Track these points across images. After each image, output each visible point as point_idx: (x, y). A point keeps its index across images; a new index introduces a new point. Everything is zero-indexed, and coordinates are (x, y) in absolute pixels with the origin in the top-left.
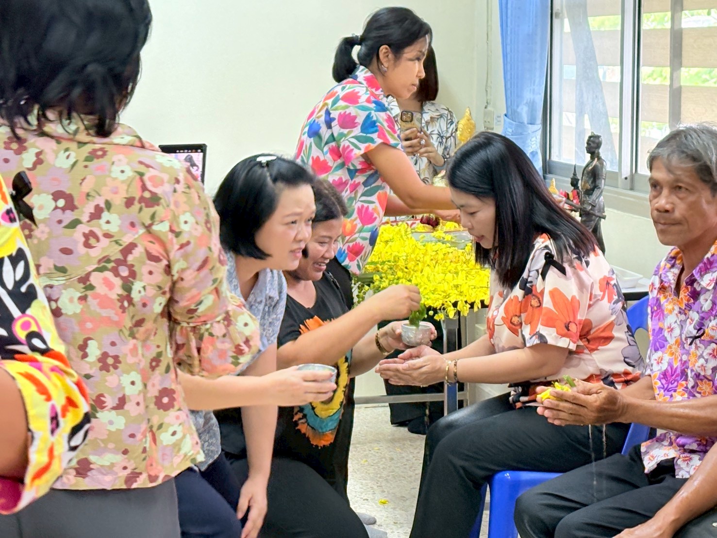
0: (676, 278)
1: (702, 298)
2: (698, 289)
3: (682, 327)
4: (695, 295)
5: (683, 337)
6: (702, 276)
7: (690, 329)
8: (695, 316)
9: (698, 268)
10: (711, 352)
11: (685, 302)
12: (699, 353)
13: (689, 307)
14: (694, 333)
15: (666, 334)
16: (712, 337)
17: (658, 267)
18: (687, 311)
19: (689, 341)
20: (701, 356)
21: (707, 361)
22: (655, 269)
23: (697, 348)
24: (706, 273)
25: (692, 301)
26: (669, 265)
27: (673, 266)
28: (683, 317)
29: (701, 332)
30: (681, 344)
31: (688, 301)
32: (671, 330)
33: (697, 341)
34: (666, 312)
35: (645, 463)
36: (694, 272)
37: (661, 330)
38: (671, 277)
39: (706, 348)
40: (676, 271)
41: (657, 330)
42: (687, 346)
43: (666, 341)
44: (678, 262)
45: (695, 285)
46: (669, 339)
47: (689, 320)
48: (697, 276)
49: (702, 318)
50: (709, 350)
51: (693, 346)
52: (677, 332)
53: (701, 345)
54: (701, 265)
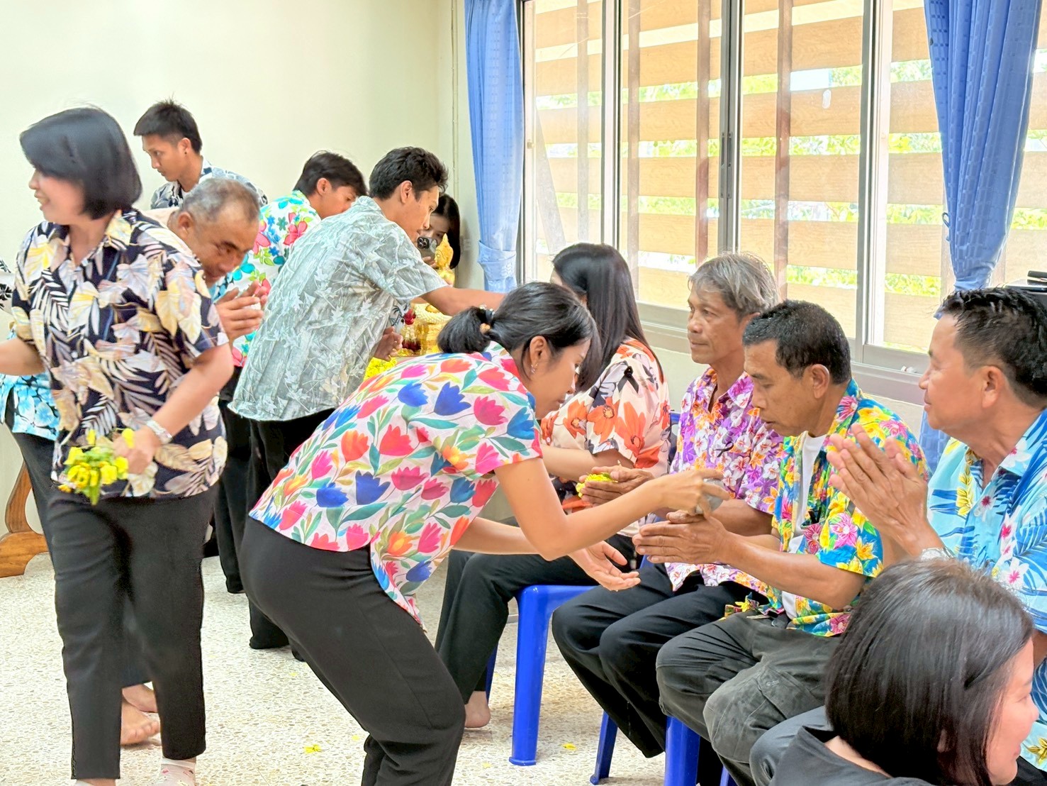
0: (711, 395)
1: (732, 415)
2: (729, 407)
3: (710, 442)
4: (726, 413)
5: (710, 450)
6: (735, 396)
7: (719, 443)
8: (723, 431)
9: (732, 388)
10: (737, 464)
11: (716, 418)
12: (726, 465)
13: (718, 422)
14: (723, 446)
15: (695, 447)
16: (738, 451)
17: (692, 386)
18: (716, 427)
19: (716, 454)
20: (728, 468)
21: (733, 472)
22: (689, 386)
23: (724, 460)
25: (722, 417)
26: (705, 383)
27: (708, 384)
28: (711, 432)
29: (730, 445)
30: (707, 457)
31: (719, 417)
32: (700, 443)
33: (726, 453)
34: (696, 428)
35: (672, 579)
36: (728, 391)
37: (692, 443)
38: (707, 393)
39: (733, 460)
40: (711, 389)
41: (688, 444)
42: (712, 460)
43: (695, 454)
44: (713, 381)
45: (727, 403)
46: (697, 452)
47: (717, 435)
48: (731, 396)
49: (731, 434)
50: (736, 463)
51: (721, 457)
52: (705, 446)
53: (729, 458)
54: (735, 385)
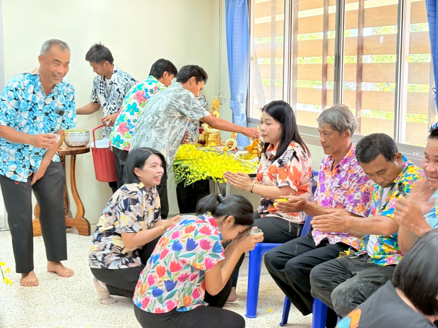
0: (332, 164)
1: (341, 173)
2: (340, 169)
3: (332, 184)
4: (339, 172)
5: (332, 187)
6: (343, 165)
7: (336, 184)
8: (338, 180)
11: (334, 174)
13: (336, 176)
14: (338, 186)
15: (325, 186)
16: (344, 188)
17: (324, 160)
18: (334, 178)
19: (334, 189)
20: (339, 195)
21: (341, 197)
22: (322, 160)
23: (338, 192)
24: (345, 164)
25: (337, 174)
26: (329, 159)
27: (331, 160)
28: (332, 180)
29: (340, 186)
30: (330, 190)
31: (336, 173)
32: (327, 184)
33: (338, 189)
34: (326, 178)
35: (315, 241)
36: (340, 163)
37: (324, 184)
38: (330, 163)
39: (342, 192)
40: (332, 162)
41: (322, 184)
42: (333, 192)
43: (325, 189)
44: (332, 158)
45: (339, 168)
46: (326, 188)
47: (335, 181)
48: (341, 165)
49: (341, 181)
50: (343, 193)
51: (337, 191)
52: (330, 185)
53: (340, 191)
54: (343, 161)
